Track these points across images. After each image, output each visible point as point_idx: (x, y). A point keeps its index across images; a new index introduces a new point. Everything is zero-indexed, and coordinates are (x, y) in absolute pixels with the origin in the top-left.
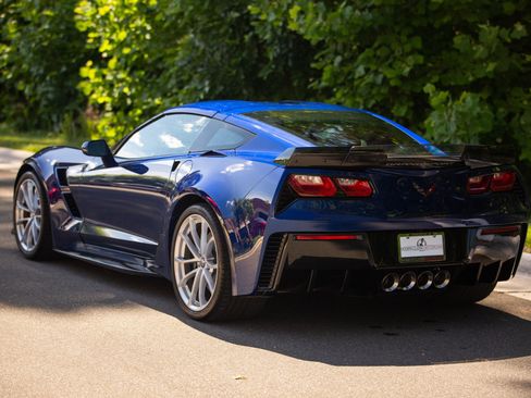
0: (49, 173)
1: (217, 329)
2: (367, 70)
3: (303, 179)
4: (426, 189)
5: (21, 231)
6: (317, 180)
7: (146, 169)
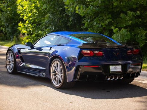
0: (16, 51)
1: (63, 91)
2: (97, 23)
3: (85, 51)
4: (117, 54)
5: (8, 67)
6: (88, 52)
7: (42, 50)
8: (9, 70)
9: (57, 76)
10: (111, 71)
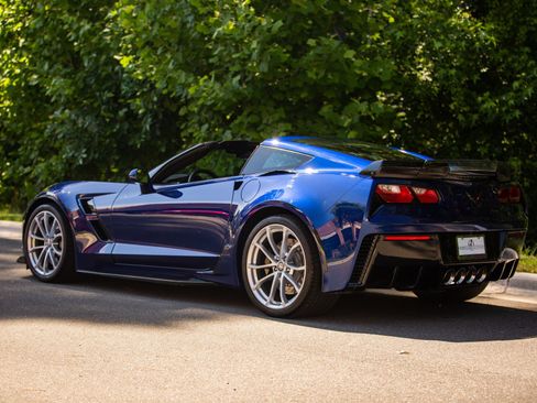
3: (384, 188)
8: (37, 270)
9: (275, 274)
10: (461, 253)
